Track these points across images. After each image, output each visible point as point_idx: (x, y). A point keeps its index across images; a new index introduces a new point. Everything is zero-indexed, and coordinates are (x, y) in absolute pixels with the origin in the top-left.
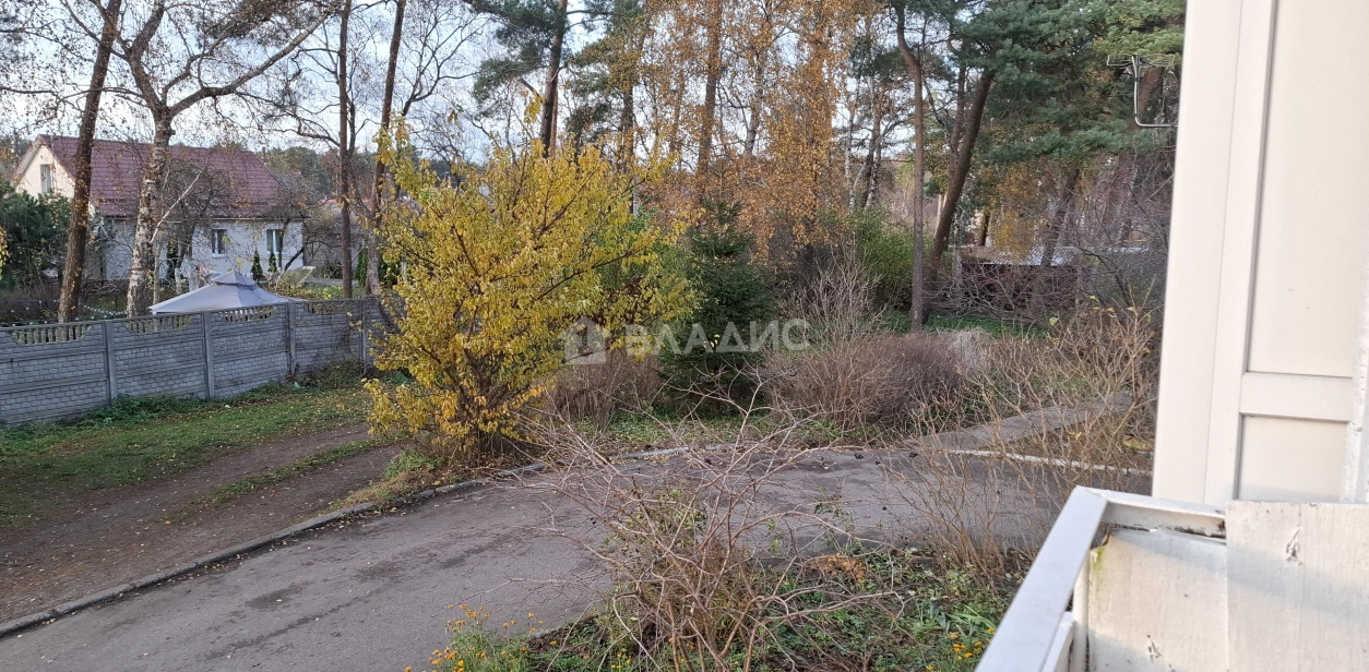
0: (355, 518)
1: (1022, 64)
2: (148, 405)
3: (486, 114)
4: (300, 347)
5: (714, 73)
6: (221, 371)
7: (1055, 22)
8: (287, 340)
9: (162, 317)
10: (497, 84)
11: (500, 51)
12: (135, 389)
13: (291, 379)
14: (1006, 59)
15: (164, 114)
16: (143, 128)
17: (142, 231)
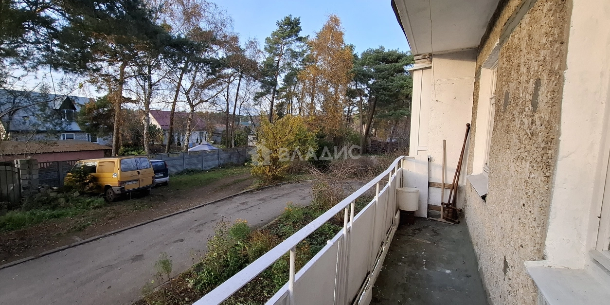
0: (251, 191)
1: (385, 95)
2: (193, 171)
3: (256, 105)
4: (221, 159)
5: (312, 95)
6: (205, 164)
7: (392, 86)
8: (218, 157)
9: (191, 152)
10: (259, 98)
11: (260, 90)
12: (189, 167)
13: (219, 166)
14: (381, 94)
15: (192, 106)
16: (188, 109)
17: (188, 133)
